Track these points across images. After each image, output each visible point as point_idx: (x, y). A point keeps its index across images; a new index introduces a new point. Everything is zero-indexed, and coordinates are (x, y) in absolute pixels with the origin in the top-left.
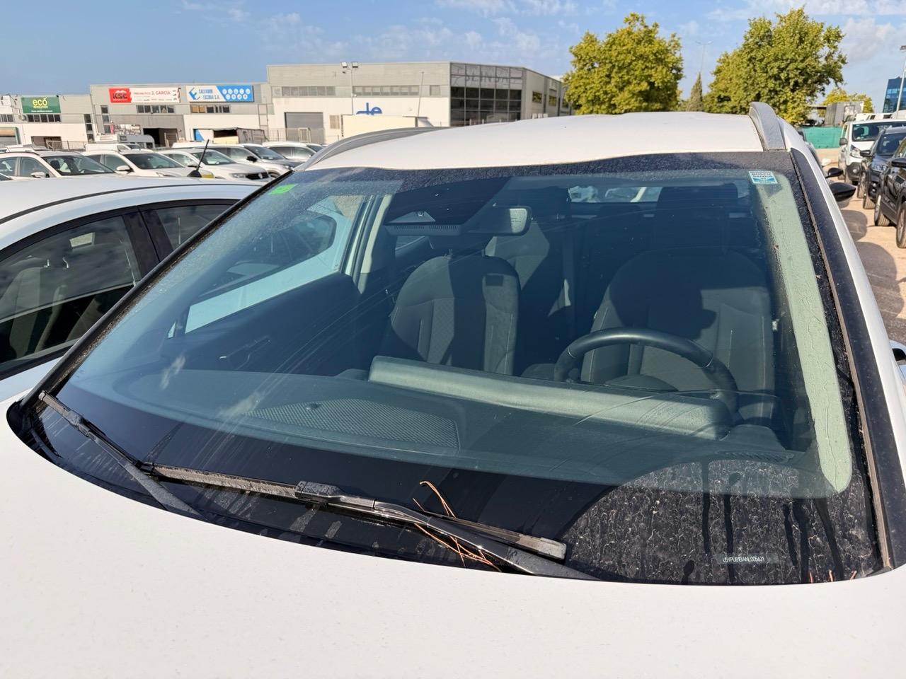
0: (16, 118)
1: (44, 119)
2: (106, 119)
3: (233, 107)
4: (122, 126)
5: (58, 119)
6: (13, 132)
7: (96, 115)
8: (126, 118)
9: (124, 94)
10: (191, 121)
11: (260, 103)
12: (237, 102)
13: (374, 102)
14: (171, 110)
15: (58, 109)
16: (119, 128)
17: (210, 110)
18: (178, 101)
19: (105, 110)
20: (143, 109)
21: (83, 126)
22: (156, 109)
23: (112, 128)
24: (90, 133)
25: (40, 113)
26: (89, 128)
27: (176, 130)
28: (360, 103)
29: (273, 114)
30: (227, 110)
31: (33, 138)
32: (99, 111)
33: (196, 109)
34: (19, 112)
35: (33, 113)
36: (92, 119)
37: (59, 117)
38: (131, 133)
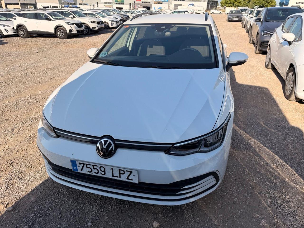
0: (113, 3)
1: (120, 4)
2: (135, 4)
3: (163, 3)
4: (138, 6)
5: (123, 4)
6: (112, 6)
7: (132, 4)
8: (139, 4)
10: (154, 5)
11: (169, 2)
12: (164, 2)
13: (193, 3)
14: (150, 3)
15: (124, 2)
16: (137, 6)
17: (158, 3)
18: (151, 1)
19: (134, 2)
20: (143, 2)
21: (129, 5)
22: (146, 2)
23: (135, 6)
24: (130, 7)
25: (119, 2)
26: (130, 6)
27: (150, 7)
28: (190, 3)
29: (171, 4)
30: (162, 3)
31: (116, 8)
32: (133, 2)
33: (155, 3)
34: (114, 2)
35: (117, 2)
36: (131, 4)
37: (123, 3)
38: (140, 7)
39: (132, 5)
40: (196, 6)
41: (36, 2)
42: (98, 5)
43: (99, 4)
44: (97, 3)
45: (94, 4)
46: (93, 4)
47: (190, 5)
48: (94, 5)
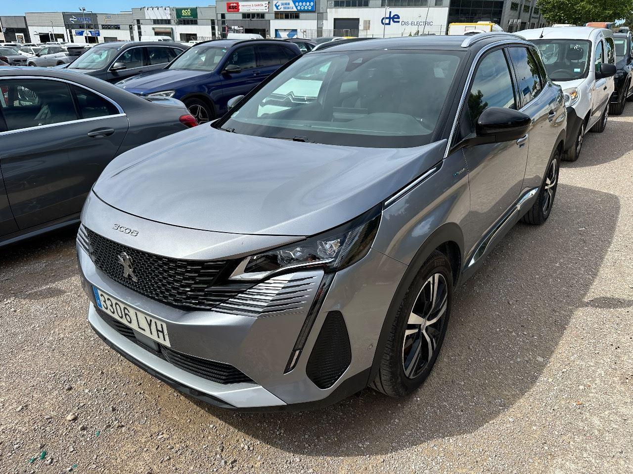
1: (188, 22)
2: (223, 23)
3: (301, 15)
4: (233, 27)
6: (170, 31)
7: (218, 21)
8: (235, 22)
9: (236, 6)
10: (275, 24)
11: (319, 12)
12: (304, 11)
13: (395, 11)
14: (262, 16)
15: (196, 16)
16: (231, 28)
17: (287, 17)
18: (267, 11)
19: (223, 16)
20: (246, 16)
21: (210, 27)
22: (253, 15)
23: (227, 28)
24: (214, 31)
25: (186, 18)
26: (213, 28)
27: (265, 30)
28: (385, 12)
29: (327, 20)
30: (297, 17)
31: (181, 34)
32: (220, 17)
33: (279, 15)
34: (174, 18)
35: (182, 19)
36: (216, 21)
37: (196, 21)
38: (237, 31)
39: (218, 25)
40: (406, 23)
41: (26, 24)
42: (139, 28)
43: (142, 26)
44: (138, 21)
45: (132, 24)
46: (130, 25)
47: (387, 21)
48: (131, 28)
